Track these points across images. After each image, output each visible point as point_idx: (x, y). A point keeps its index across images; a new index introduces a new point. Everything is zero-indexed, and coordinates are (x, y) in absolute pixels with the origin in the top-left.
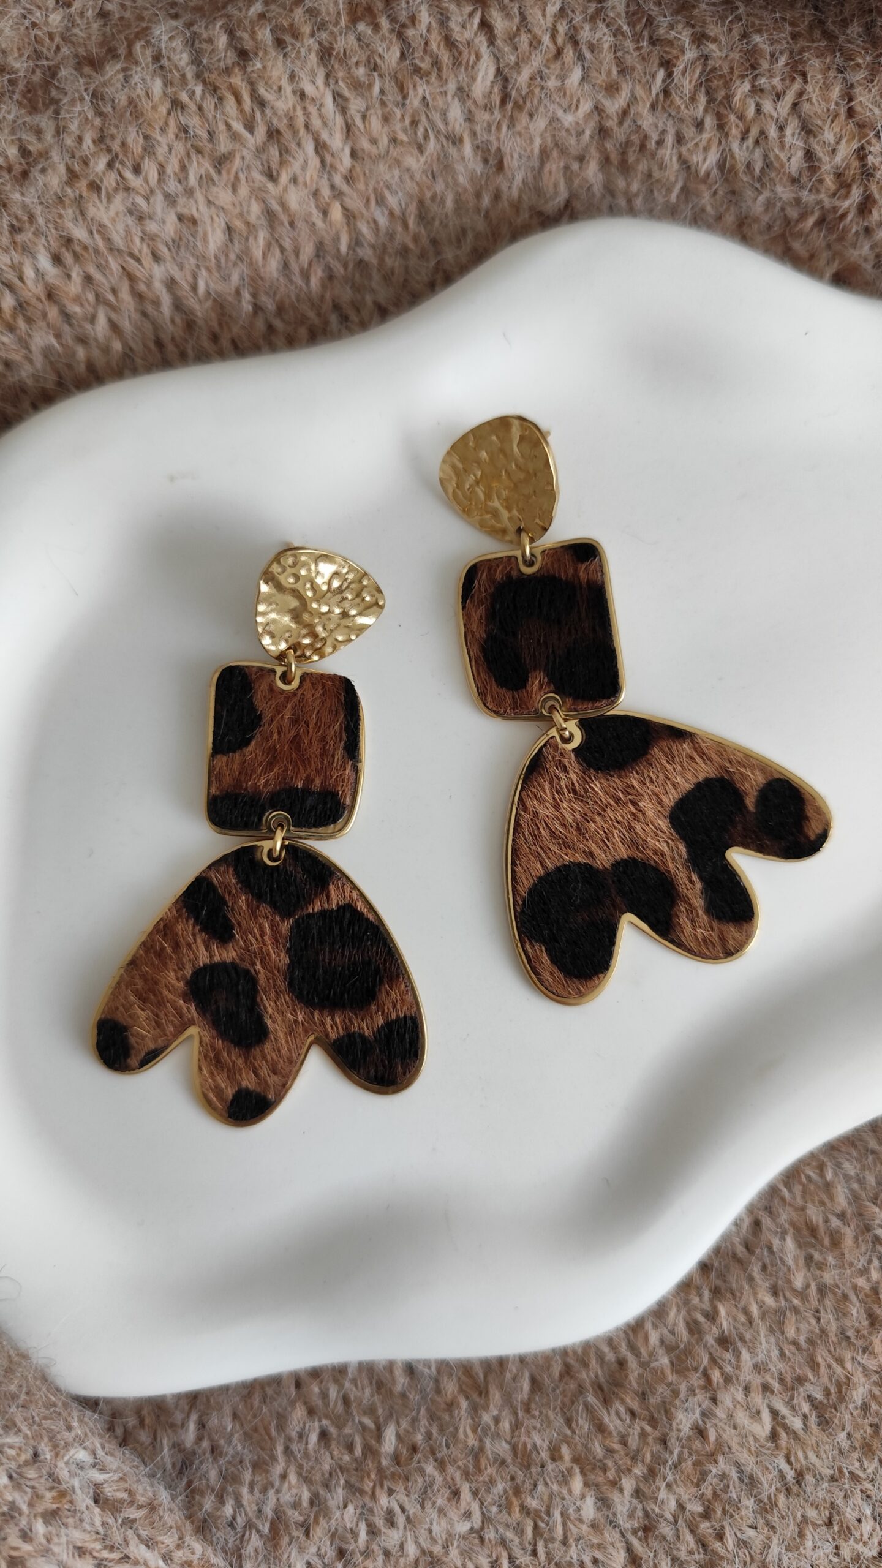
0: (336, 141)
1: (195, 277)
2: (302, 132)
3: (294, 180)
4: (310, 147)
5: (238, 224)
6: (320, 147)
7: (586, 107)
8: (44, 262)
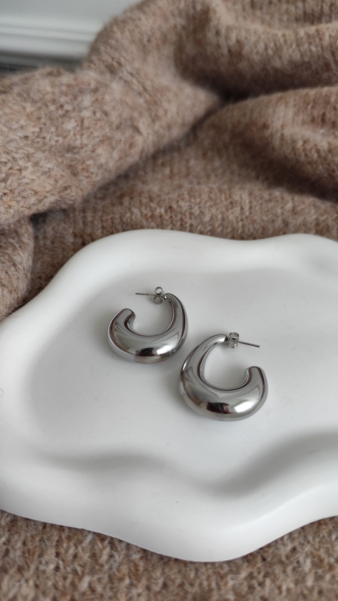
0: (247, 208)
1: (198, 226)
2: (238, 205)
3: (232, 213)
4: (239, 208)
5: (214, 218)
6: (242, 209)
7: (314, 217)
8: (163, 211)
